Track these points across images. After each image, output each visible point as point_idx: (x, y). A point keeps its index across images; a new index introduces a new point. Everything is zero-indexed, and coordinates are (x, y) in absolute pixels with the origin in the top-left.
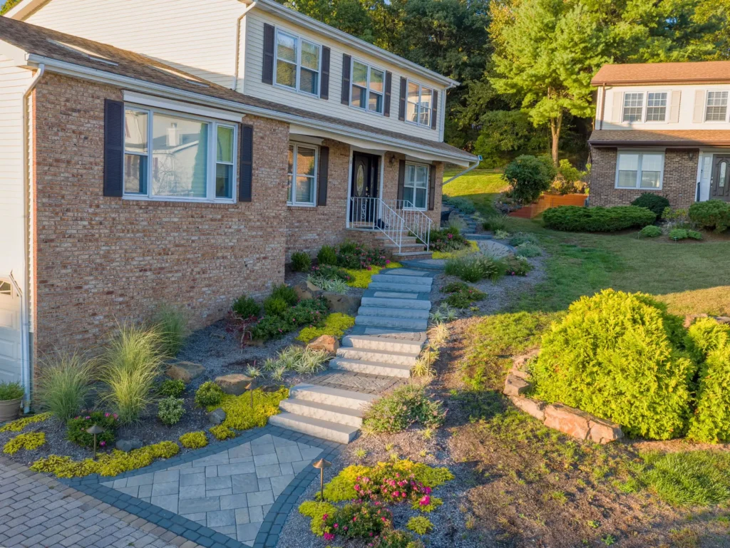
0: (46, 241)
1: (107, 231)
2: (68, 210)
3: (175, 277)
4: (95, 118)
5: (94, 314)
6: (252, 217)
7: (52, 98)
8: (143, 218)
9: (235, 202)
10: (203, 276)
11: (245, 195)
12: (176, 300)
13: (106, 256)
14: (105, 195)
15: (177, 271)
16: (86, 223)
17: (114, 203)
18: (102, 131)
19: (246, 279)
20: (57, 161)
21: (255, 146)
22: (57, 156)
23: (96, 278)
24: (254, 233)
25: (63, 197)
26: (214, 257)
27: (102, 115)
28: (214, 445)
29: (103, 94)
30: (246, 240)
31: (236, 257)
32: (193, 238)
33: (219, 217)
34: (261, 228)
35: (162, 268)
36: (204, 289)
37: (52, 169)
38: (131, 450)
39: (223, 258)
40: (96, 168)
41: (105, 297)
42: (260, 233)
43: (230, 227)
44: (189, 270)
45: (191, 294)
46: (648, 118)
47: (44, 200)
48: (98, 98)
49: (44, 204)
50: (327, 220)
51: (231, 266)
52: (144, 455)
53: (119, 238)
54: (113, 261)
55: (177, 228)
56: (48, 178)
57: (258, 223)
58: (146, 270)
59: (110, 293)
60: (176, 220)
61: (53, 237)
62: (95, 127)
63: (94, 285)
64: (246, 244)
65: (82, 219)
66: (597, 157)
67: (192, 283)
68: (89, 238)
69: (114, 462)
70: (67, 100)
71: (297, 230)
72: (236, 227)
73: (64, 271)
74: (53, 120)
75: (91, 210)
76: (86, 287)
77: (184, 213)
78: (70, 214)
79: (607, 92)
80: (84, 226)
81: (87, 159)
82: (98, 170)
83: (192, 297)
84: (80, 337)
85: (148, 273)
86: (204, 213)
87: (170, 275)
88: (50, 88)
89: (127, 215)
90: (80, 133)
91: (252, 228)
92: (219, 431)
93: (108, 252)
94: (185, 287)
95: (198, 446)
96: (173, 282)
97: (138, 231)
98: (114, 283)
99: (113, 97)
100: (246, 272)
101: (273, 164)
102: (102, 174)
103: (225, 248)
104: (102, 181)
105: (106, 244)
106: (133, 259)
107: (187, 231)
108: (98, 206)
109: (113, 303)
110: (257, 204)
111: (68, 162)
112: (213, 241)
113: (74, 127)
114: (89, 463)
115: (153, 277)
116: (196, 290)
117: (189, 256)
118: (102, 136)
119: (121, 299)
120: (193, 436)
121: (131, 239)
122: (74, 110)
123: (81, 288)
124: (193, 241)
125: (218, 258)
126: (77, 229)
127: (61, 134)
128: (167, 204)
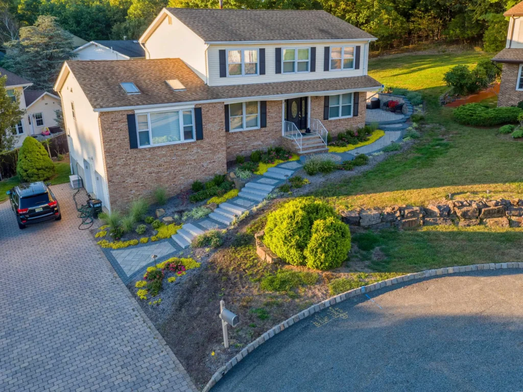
0: (109, 168)
1: (133, 161)
2: (116, 156)
3: (165, 174)
4: (124, 122)
5: (131, 190)
6: (204, 146)
7: (106, 119)
8: (148, 155)
9: (195, 140)
10: (180, 172)
11: (200, 137)
12: (167, 183)
13: (134, 170)
14: (131, 148)
15: (166, 172)
16: (124, 159)
17: (135, 151)
18: (127, 126)
19: (203, 172)
20: (111, 140)
21: (203, 116)
22: (110, 139)
23: (131, 178)
24: (206, 152)
25: (114, 152)
26: (184, 164)
27: (127, 120)
28: (149, 243)
29: (126, 113)
30: (202, 156)
31: (197, 163)
32: (173, 158)
33: (186, 148)
34: (210, 149)
35: (159, 172)
36: (181, 178)
37: (109, 143)
38: (123, 241)
39: (190, 164)
40: (126, 140)
41: (135, 184)
42: (210, 152)
43: (192, 152)
44: (173, 171)
45: (175, 180)
47: (107, 154)
48: (124, 115)
49: (107, 156)
50: (268, 134)
51: (195, 167)
52: (127, 244)
53: (138, 163)
54: (136, 171)
55: (165, 156)
56: (108, 146)
57: (209, 148)
58: (151, 173)
59: (137, 182)
60: (164, 153)
61: (112, 166)
62: (124, 126)
63: (130, 181)
64: (202, 157)
65: (122, 158)
66: (506, 68)
67: (174, 176)
68: (126, 165)
69: (117, 245)
70: (112, 119)
71: (247, 141)
72: (196, 151)
73: (117, 177)
74: (107, 127)
75: (126, 155)
76: (126, 181)
77: (168, 149)
78: (118, 157)
79: (516, 20)
80: (124, 161)
81: (122, 137)
82: (127, 140)
83: (175, 181)
84: (126, 198)
85: (153, 174)
86: (178, 148)
87: (163, 174)
88: (105, 116)
89: (141, 154)
90: (118, 129)
91: (206, 150)
92: (153, 238)
93: (135, 168)
94: (171, 178)
95: (144, 243)
96: (165, 176)
97: (147, 159)
98: (138, 179)
99: (130, 113)
100: (203, 169)
101: (215, 121)
102: (129, 141)
103: (191, 160)
104: (129, 144)
105: (133, 166)
106: (145, 170)
107: (170, 156)
108: (128, 153)
109: (138, 186)
110: (207, 140)
111: (115, 140)
112: (183, 158)
113: (115, 127)
114: (112, 244)
115: (155, 175)
116: (177, 178)
117: (172, 166)
118: (127, 128)
119: (142, 184)
120: (144, 239)
121: (144, 163)
122: (115, 121)
123: (124, 182)
124: (173, 160)
125: (187, 165)
126: (121, 162)
127: (111, 131)
128: (159, 147)
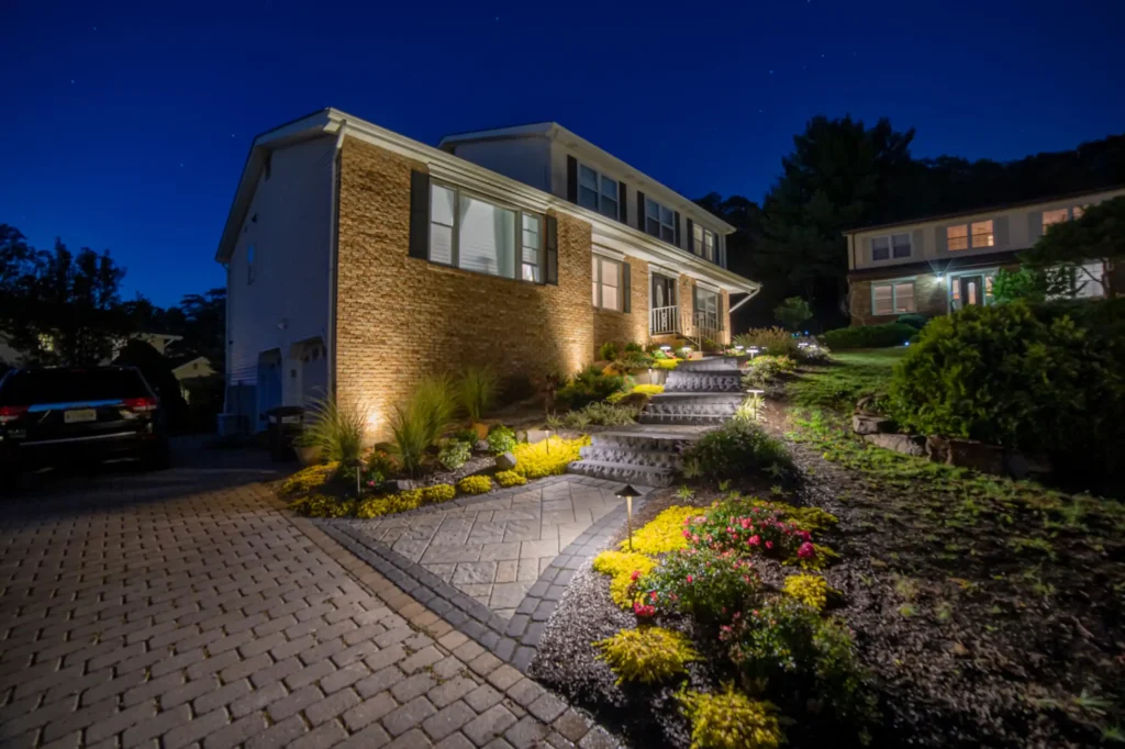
0: (347, 292)
1: (411, 292)
2: (371, 265)
3: (483, 346)
4: (402, 185)
5: (399, 371)
6: (559, 301)
7: (357, 161)
8: (448, 287)
10: (513, 349)
13: (411, 314)
14: (410, 256)
15: (486, 341)
16: (389, 280)
17: (419, 264)
18: (408, 197)
20: (362, 217)
21: (559, 238)
22: (361, 213)
24: (562, 316)
25: (366, 252)
26: (522, 333)
27: (408, 183)
29: (409, 165)
31: (544, 336)
33: (527, 296)
34: (569, 313)
36: (515, 363)
37: (355, 224)
39: (532, 335)
40: (401, 231)
42: (568, 317)
43: (538, 307)
44: (498, 342)
46: (895, 256)
47: (346, 252)
48: (404, 168)
49: (345, 256)
50: (633, 326)
51: (541, 344)
56: (351, 231)
57: (566, 309)
58: (452, 335)
59: (417, 353)
60: (483, 291)
61: (355, 288)
62: (401, 194)
64: (554, 325)
65: (386, 276)
67: (501, 355)
70: (374, 166)
71: (605, 331)
72: (544, 308)
74: (358, 181)
75: (395, 269)
77: (491, 285)
78: (373, 269)
80: (388, 283)
81: (392, 221)
82: (404, 233)
86: (511, 290)
87: (478, 343)
88: (356, 152)
90: (386, 195)
91: (560, 311)
92: (507, 476)
95: (478, 491)
96: (482, 351)
97: (444, 296)
99: (419, 169)
100: (555, 352)
101: (577, 257)
102: (407, 237)
103: (534, 325)
104: (408, 243)
106: (439, 322)
108: (402, 266)
109: (417, 363)
110: (564, 290)
111: (372, 221)
112: (521, 317)
113: (378, 190)
115: (460, 342)
116: (505, 362)
118: (407, 202)
119: (427, 360)
120: (474, 480)
121: (436, 303)
122: (381, 175)
124: (501, 315)
125: (527, 334)
127: (365, 193)
128: (474, 275)
